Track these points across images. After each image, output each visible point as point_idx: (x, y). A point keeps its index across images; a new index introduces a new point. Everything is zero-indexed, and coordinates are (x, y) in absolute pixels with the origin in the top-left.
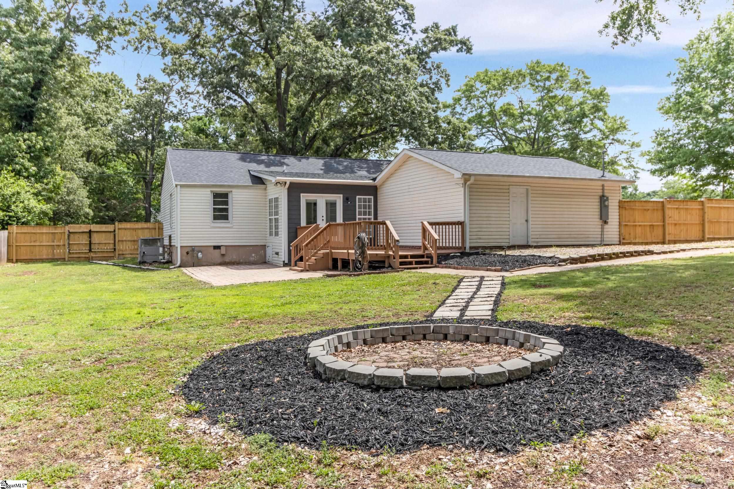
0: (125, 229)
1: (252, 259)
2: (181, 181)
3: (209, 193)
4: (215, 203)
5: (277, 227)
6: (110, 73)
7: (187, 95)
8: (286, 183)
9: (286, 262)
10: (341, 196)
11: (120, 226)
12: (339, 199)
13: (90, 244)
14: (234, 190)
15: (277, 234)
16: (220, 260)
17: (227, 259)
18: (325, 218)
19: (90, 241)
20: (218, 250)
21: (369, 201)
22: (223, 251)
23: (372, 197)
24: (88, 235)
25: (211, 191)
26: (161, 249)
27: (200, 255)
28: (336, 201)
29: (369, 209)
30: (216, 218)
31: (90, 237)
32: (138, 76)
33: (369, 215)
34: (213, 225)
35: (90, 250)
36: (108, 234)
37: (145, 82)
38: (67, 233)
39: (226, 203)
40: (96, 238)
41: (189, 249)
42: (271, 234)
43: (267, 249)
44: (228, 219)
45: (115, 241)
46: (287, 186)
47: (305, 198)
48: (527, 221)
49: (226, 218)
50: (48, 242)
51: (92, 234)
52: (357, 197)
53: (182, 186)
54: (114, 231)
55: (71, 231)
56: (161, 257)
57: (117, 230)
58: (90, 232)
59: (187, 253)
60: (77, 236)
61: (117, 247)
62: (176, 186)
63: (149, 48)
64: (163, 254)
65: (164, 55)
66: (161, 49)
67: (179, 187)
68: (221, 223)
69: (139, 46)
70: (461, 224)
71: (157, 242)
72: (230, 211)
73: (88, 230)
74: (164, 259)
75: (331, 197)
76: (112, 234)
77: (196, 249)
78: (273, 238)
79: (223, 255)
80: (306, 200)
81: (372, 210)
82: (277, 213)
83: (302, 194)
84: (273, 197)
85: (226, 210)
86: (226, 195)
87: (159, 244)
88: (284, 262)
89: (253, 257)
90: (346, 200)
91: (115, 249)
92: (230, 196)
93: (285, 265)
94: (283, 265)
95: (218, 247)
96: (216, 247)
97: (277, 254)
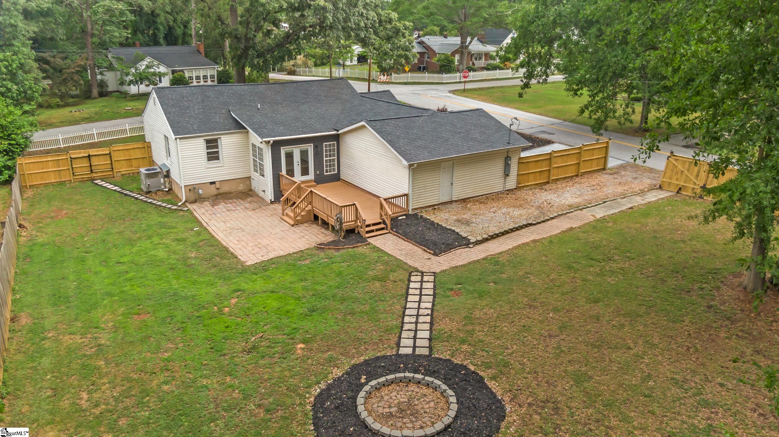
0: (119, 150)
1: (242, 191)
2: (178, 133)
3: (203, 141)
4: (208, 148)
5: (262, 169)
8: (270, 141)
9: (273, 200)
10: (312, 145)
11: (114, 149)
12: (310, 148)
13: (91, 166)
14: (221, 137)
15: (262, 174)
16: (215, 193)
17: (221, 191)
18: (299, 163)
19: (90, 164)
20: (213, 185)
21: (334, 146)
22: (218, 185)
23: (335, 142)
24: (88, 159)
25: (205, 140)
26: (162, 180)
27: (201, 192)
28: (308, 149)
29: (333, 151)
30: (209, 159)
31: (90, 161)
33: (333, 156)
34: (208, 165)
35: (92, 171)
36: (106, 156)
38: (69, 159)
39: (217, 147)
40: (95, 161)
41: (191, 187)
43: (252, 180)
44: (219, 160)
45: (111, 161)
46: (271, 143)
47: (283, 151)
48: (452, 184)
49: (217, 158)
50: (54, 168)
51: (91, 157)
52: (324, 144)
53: (180, 139)
54: (110, 153)
55: (73, 156)
57: (112, 152)
58: (89, 156)
59: (190, 190)
60: (78, 160)
61: (114, 166)
62: (176, 139)
67: (178, 140)
68: (214, 163)
70: (406, 195)
71: (158, 175)
72: (220, 152)
73: (87, 155)
75: (304, 147)
76: (108, 156)
77: (197, 187)
78: (258, 176)
79: (218, 189)
81: (336, 153)
82: (261, 159)
83: (282, 148)
84: (256, 144)
85: (217, 152)
86: (216, 141)
87: (160, 176)
88: (271, 199)
89: (241, 187)
90: (316, 147)
91: (112, 168)
92: (219, 141)
93: (272, 202)
94: (271, 203)
95: (214, 183)
96: (212, 183)
97: (264, 191)
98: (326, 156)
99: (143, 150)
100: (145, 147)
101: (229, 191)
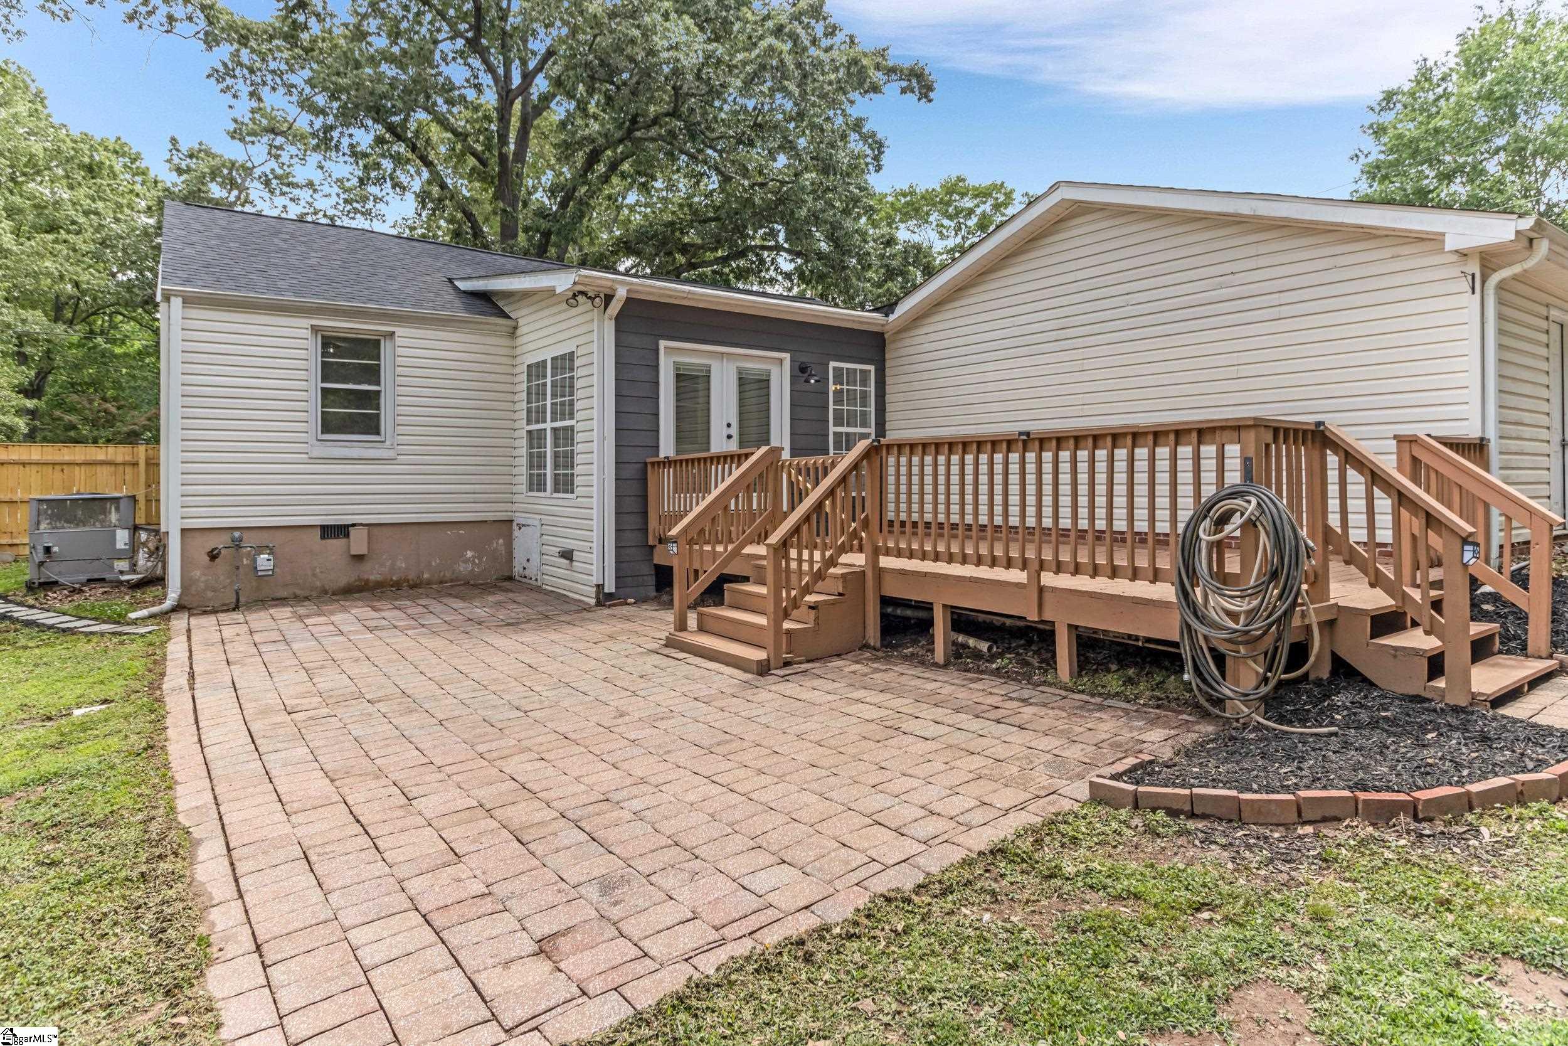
1: (463, 568)
2: (187, 281)
3: (307, 333)
4: (328, 372)
5: (565, 460)
6: (113, 140)
7: (285, 189)
8: (609, 298)
9: (610, 587)
10: (787, 357)
12: (777, 367)
14: (399, 331)
15: (564, 484)
16: (345, 576)
17: (373, 572)
18: (734, 431)
20: (336, 544)
21: (864, 382)
22: (358, 542)
23: (872, 368)
25: (315, 329)
26: (122, 538)
27: (264, 561)
28: (768, 373)
29: (863, 405)
30: (329, 425)
32: (174, 141)
33: (864, 424)
34: (319, 451)
37: (191, 156)
39: (373, 374)
41: (218, 542)
42: (535, 483)
43: (517, 533)
44: (378, 433)
46: (615, 307)
47: (669, 361)
48: (1562, 445)
49: (371, 426)
52: (832, 364)
53: (192, 301)
56: (123, 565)
59: (213, 556)
62: (168, 298)
63: (171, 18)
64: (131, 554)
65: (210, 41)
66: (202, 24)
67: (176, 302)
68: (351, 445)
69: (143, 10)
71: (105, 512)
72: (386, 402)
74: (133, 569)
75: (753, 359)
77: (250, 540)
78: (547, 500)
79: (359, 558)
80: (677, 366)
81: (872, 409)
82: (566, 410)
83: (663, 344)
84: (547, 355)
85: (371, 399)
86: (370, 347)
87: (114, 517)
88: (600, 587)
89: (469, 563)
90: (801, 371)
92: (386, 348)
93: (604, 599)
94: (599, 603)
95: (340, 531)
96: (330, 531)
97: (567, 555)
98: (839, 422)
99: (128, 470)
100: (135, 464)
101: (412, 576)
